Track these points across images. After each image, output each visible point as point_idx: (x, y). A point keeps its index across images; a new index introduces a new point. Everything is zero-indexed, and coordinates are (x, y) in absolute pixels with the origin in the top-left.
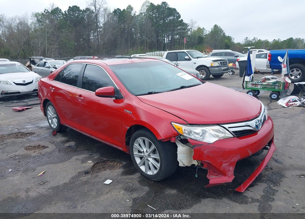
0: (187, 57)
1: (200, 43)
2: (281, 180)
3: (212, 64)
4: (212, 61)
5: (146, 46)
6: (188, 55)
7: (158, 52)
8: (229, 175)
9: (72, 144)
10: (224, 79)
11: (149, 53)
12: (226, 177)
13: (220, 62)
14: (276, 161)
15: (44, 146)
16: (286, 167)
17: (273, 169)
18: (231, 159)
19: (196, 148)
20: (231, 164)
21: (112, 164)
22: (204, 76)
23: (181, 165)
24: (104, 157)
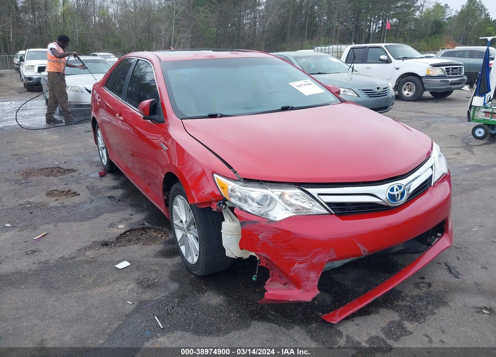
0: (383, 57)
1: (435, 34)
2: (435, 311)
3: (428, 71)
4: (431, 65)
5: (334, 36)
6: (386, 53)
7: (335, 47)
8: (308, 287)
9: (119, 193)
10: (451, 100)
11: (319, 48)
12: (301, 291)
13: (446, 69)
14: (450, 270)
15: (75, 192)
16: (462, 286)
17: (433, 285)
18: (312, 258)
19: (246, 226)
20: (312, 267)
21: (156, 234)
22: (411, 94)
23: (228, 254)
24: (147, 222)
